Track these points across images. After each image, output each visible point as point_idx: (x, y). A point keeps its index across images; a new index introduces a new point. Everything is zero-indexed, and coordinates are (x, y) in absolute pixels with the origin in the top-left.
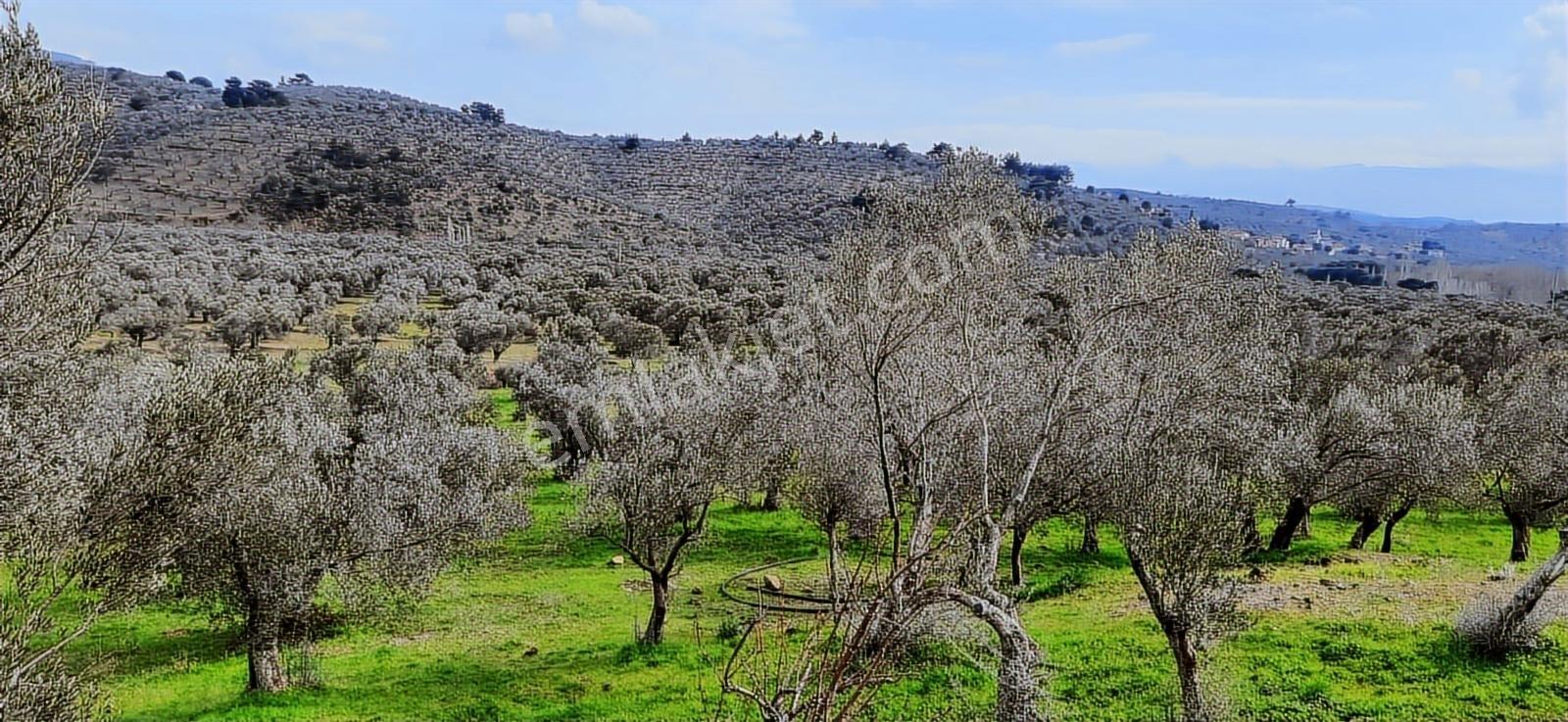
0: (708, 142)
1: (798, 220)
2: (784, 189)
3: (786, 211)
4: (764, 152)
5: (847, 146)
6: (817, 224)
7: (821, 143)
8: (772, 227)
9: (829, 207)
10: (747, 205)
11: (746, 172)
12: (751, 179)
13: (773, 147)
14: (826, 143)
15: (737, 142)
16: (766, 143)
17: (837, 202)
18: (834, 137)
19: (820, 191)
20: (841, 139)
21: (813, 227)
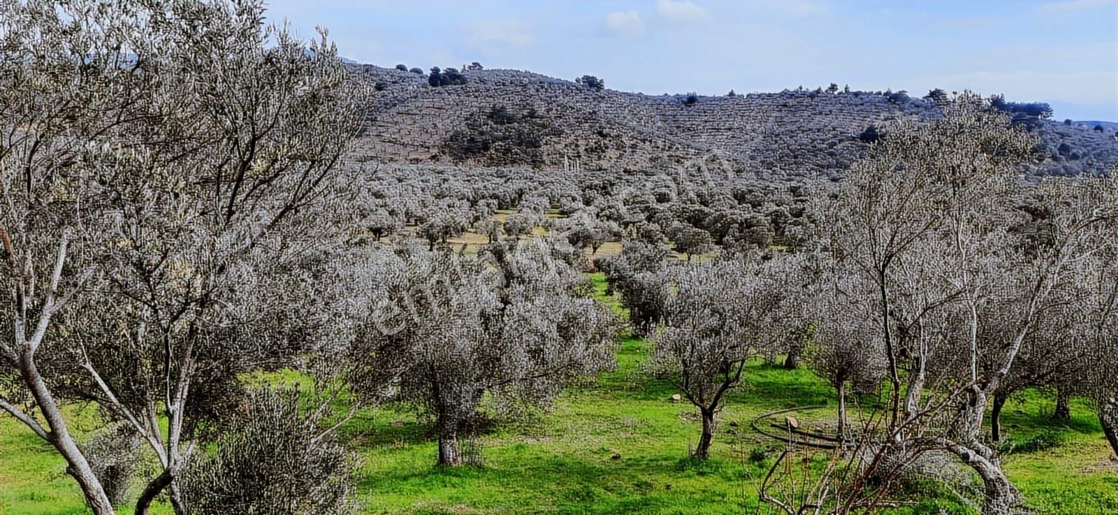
0: (748, 96)
1: (815, 152)
2: (805, 129)
3: (807, 145)
4: (791, 102)
5: (857, 94)
6: (831, 154)
7: (836, 93)
8: (796, 157)
9: (840, 141)
10: (776, 142)
11: (776, 117)
12: (780, 122)
13: (798, 97)
14: (840, 93)
15: (770, 95)
16: (793, 95)
17: (848, 137)
18: (846, 88)
19: (834, 129)
20: (852, 90)
21: (828, 157)
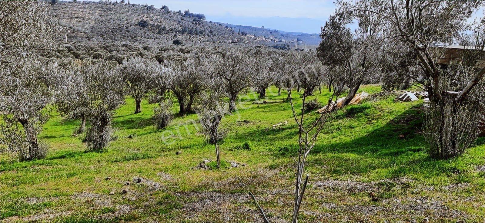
0: (83, 2)
1: (120, 30)
2: (114, 19)
3: (116, 27)
4: (105, 7)
5: (134, 5)
6: (127, 31)
7: (124, 4)
8: (112, 32)
9: (131, 25)
10: (102, 25)
11: (99, 13)
12: (101, 15)
13: (108, 5)
14: (126, 4)
15: (94, 3)
16: (105, 3)
17: (133, 24)
18: (129, 2)
19: (127, 20)
20: (131, 3)
21: (126, 32)
